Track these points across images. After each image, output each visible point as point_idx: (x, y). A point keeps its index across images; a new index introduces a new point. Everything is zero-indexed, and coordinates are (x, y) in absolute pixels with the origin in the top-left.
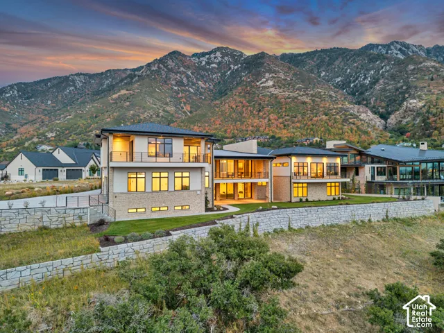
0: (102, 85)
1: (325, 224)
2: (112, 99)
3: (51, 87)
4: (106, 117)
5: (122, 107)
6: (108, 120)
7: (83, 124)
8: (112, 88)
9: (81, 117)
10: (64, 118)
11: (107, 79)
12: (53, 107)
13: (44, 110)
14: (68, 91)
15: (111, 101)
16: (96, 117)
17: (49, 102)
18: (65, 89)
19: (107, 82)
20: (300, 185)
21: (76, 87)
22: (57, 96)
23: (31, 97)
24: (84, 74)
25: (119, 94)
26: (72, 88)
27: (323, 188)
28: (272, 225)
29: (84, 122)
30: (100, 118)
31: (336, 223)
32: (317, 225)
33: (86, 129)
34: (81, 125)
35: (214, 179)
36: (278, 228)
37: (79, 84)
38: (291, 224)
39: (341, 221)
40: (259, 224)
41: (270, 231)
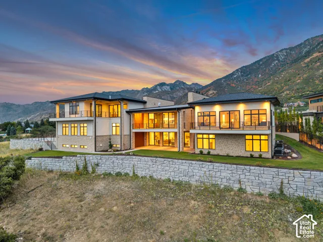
0: (301, 53)
2: (305, 63)
3: (262, 65)
4: (297, 79)
5: (312, 69)
6: (299, 81)
7: (278, 88)
8: (308, 54)
9: (277, 83)
10: (265, 85)
11: (306, 48)
12: (262, 78)
13: (257, 81)
14: (273, 65)
15: (303, 65)
16: (289, 80)
17: (260, 76)
18: (270, 65)
19: (305, 50)
20: (205, 136)
21: (279, 61)
22: (265, 71)
23: (248, 75)
24: (287, 49)
25: (312, 57)
26: (277, 61)
27: (239, 141)
28: (115, 168)
29: (279, 86)
30: (292, 81)
31: (186, 180)
32: (162, 178)
33: (279, 91)
34: (276, 88)
35: (132, 129)
36: (123, 172)
37: (282, 58)
38: (136, 172)
39: (192, 179)
40: (100, 165)
41: (112, 173)
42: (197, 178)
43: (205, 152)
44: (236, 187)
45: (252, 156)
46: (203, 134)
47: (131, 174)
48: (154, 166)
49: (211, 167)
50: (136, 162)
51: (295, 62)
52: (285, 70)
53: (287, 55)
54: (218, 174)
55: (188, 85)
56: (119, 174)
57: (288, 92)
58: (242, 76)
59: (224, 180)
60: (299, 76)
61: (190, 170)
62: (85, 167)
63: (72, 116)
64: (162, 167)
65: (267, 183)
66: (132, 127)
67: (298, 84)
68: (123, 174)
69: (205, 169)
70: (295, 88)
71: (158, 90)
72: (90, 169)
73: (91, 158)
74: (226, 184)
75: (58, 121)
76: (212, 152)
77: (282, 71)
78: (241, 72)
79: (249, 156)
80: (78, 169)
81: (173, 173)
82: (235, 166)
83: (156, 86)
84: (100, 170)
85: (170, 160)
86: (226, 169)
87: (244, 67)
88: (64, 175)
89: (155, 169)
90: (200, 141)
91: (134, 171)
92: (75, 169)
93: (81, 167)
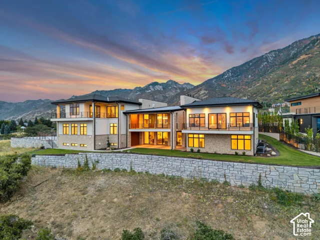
0: (289, 55)
1: (165, 174)
2: (293, 65)
3: (252, 66)
4: (285, 80)
5: (299, 70)
6: (287, 82)
7: (266, 88)
8: (296, 56)
9: (266, 84)
10: (255, 85)
11: (294, 50)
12: (252, 79)
13: (247, 82)
14: (262, 66)
15: (291, 67)
16: (277, 82)
17: (250, 76)
18: (259, 66)
19: (293, 52)
20: (195, 136)
21: (268, 62)
22: (255, 71)
23: (239, 75)
24: (275, 51)
25: (299, 59)
26: (266, 63)
27: (226, 140)
28: (114, 165)
29: (268, 87)
30: (280, 82)
31: (178, 175)
32: (157, 173)
33: (268, 92)
34: (265, 89)
35: (128, 128)
36: (121, 168)
37: (270, 59)
38: (133, 168)
39: (184, 174)
40: (100, 162)
41: (111, 169)
42: (188, 173)
43: (196, 150)
44: (222, 180)
45: (236, 154)
46: (193, 134)
47: (129, 170)
48: (150, 162)
49: (200, 163)
50: (133, 160)
51: (283, 64)
52: (274, 71)
53: (275, 57)
54: (207, 169)
55: (180, 85)
56: (117, 170)
57: (276, 93)
58: (233, 76)
59: (212, 175)
60: (287, 77)
61: (182, 166)
62: (86, 164)
63: (72, 116)
64: (157, 164)
65: (248, 177)
66: (128, 127)
67: (286, 85)
68: (121, 170)
69: (195, 165)
70: (283, 89)
71: (150, 90)
72: (91, 166)
73: (92, 156)
74: (213, 178)
75: (58, 122)
76: (202, 150)
77: (271, 73)
78: (232, 73)
79: (234, 154)
80: (79, 165)
81: (166, 169)
82: (221, 162)
83: (149, 85)
84: (100, 167)
85: (164, 157)
86: (213, 165)
87: (234, 67)
88: (66, 171)
89: (151, 165)
90: (191, 140)
91: (131, 167)
92: (77, 166)
93: (82, 164)
